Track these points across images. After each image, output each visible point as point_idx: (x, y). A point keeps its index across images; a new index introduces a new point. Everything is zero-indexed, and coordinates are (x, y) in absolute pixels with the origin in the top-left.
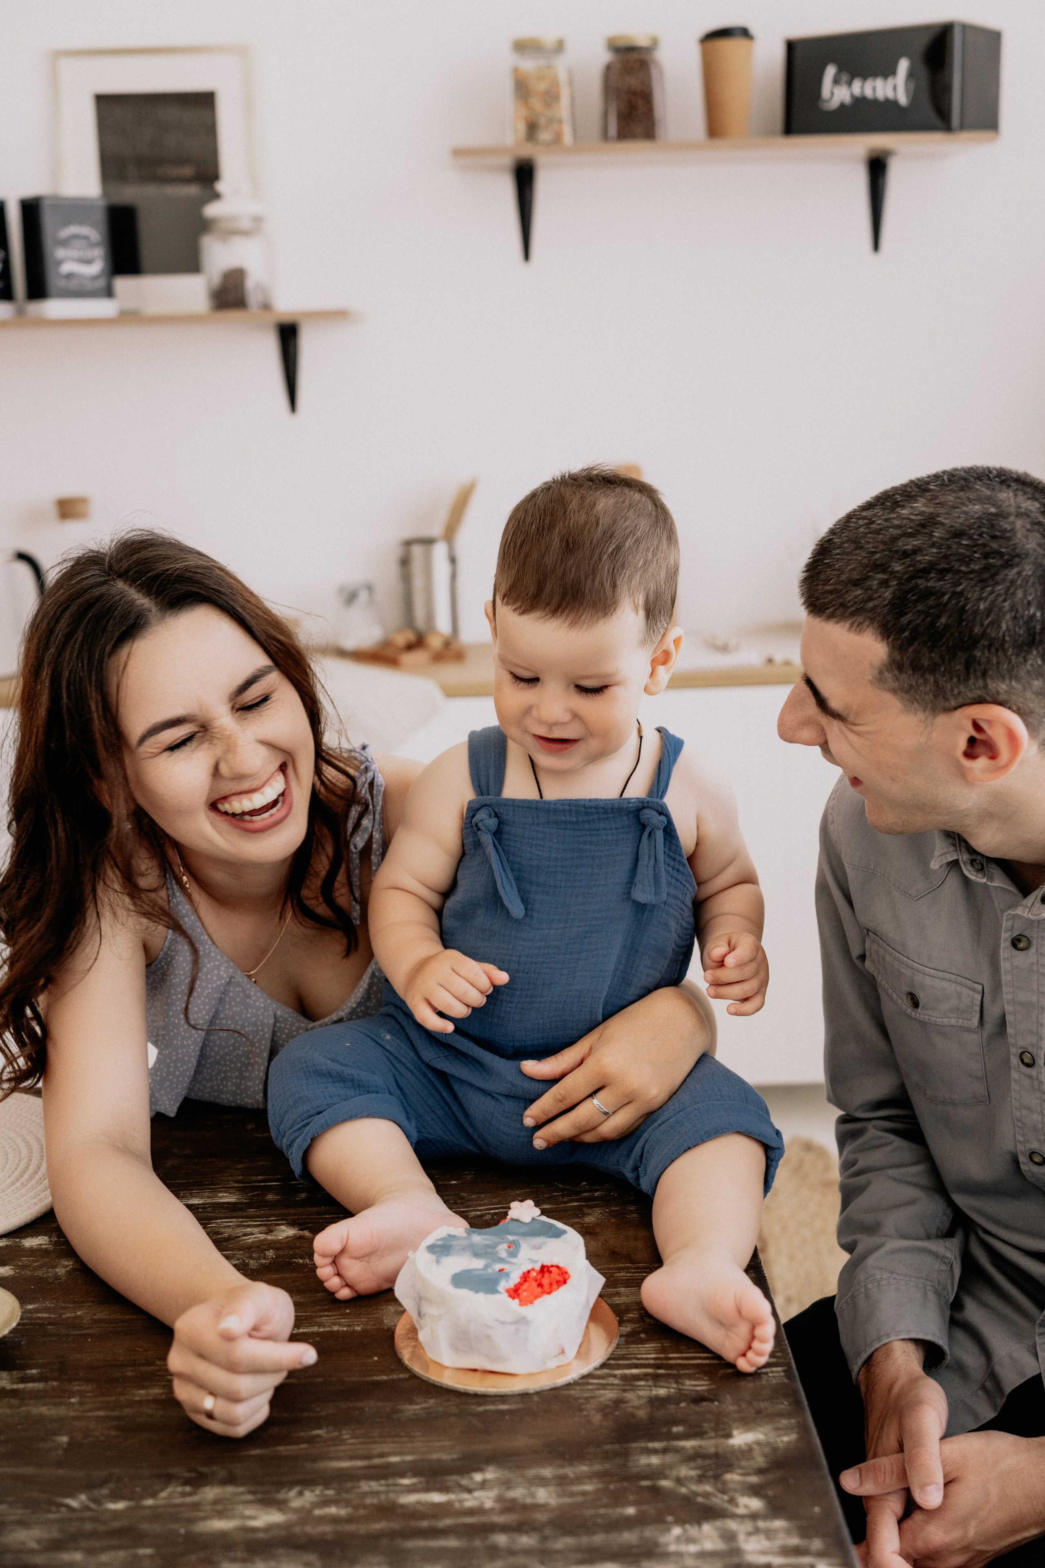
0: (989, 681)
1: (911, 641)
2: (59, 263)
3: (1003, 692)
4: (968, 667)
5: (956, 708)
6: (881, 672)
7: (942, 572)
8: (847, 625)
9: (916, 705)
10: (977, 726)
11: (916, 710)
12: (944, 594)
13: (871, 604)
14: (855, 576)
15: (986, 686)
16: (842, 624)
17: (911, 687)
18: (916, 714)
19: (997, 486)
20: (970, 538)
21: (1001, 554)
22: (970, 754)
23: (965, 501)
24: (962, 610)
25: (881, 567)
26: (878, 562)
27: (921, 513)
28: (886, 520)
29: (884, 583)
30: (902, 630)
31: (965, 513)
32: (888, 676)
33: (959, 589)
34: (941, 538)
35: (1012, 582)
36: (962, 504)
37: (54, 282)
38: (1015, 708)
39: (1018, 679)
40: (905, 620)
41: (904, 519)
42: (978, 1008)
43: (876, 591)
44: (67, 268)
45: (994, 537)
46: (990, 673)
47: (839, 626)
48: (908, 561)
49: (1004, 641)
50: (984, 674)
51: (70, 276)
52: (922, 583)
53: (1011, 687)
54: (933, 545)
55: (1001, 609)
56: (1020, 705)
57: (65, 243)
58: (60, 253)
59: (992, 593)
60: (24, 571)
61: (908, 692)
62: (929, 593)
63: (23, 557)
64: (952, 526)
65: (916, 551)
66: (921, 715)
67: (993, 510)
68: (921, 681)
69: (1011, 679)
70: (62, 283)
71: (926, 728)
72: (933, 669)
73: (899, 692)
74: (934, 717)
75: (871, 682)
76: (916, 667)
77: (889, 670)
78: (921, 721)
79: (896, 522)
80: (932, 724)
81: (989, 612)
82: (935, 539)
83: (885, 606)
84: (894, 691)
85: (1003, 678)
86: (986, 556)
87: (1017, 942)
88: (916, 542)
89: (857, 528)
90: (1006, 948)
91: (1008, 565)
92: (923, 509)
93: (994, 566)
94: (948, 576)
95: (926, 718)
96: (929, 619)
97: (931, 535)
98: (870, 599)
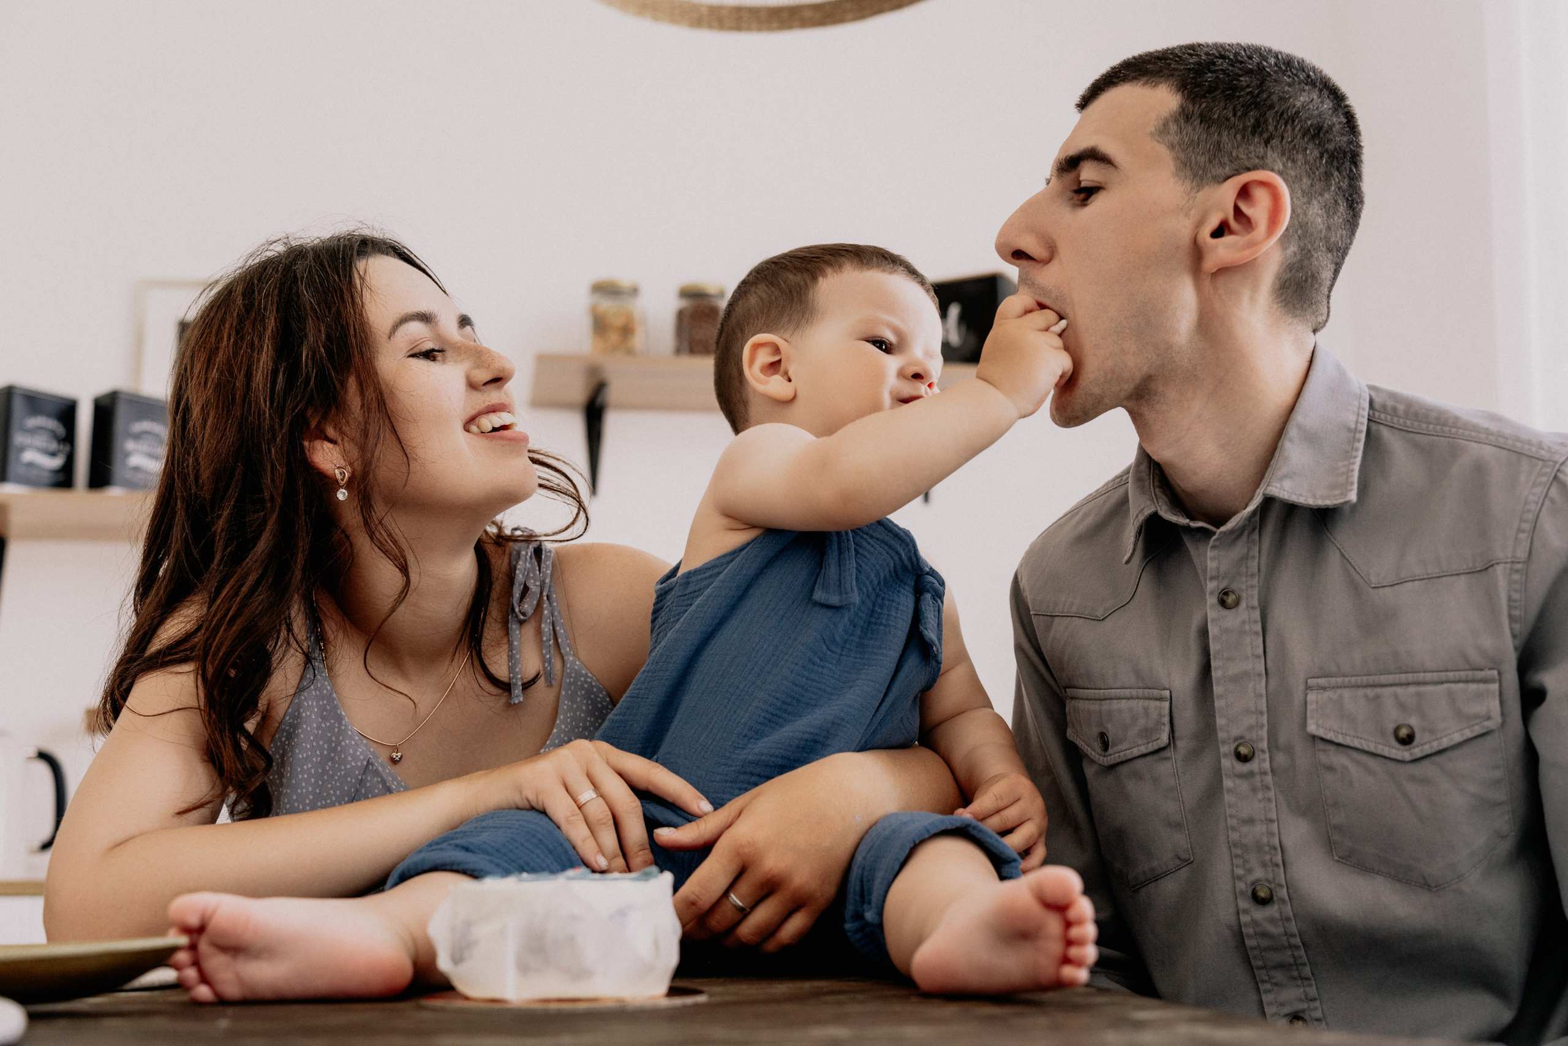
2: (127, 455)
32: (1173, 127)
37: (119, 470)
42: (1166, 719)
44: (135, 460)
51: (136, 469)
57: (137, 437)
58: (130, 445)
60: (44, 771)
63: (44, 756)
69: (1289, 158)
70: (128, 475)
77: (1176, 120)
87: (1225, 598)
90: (1212, 606)
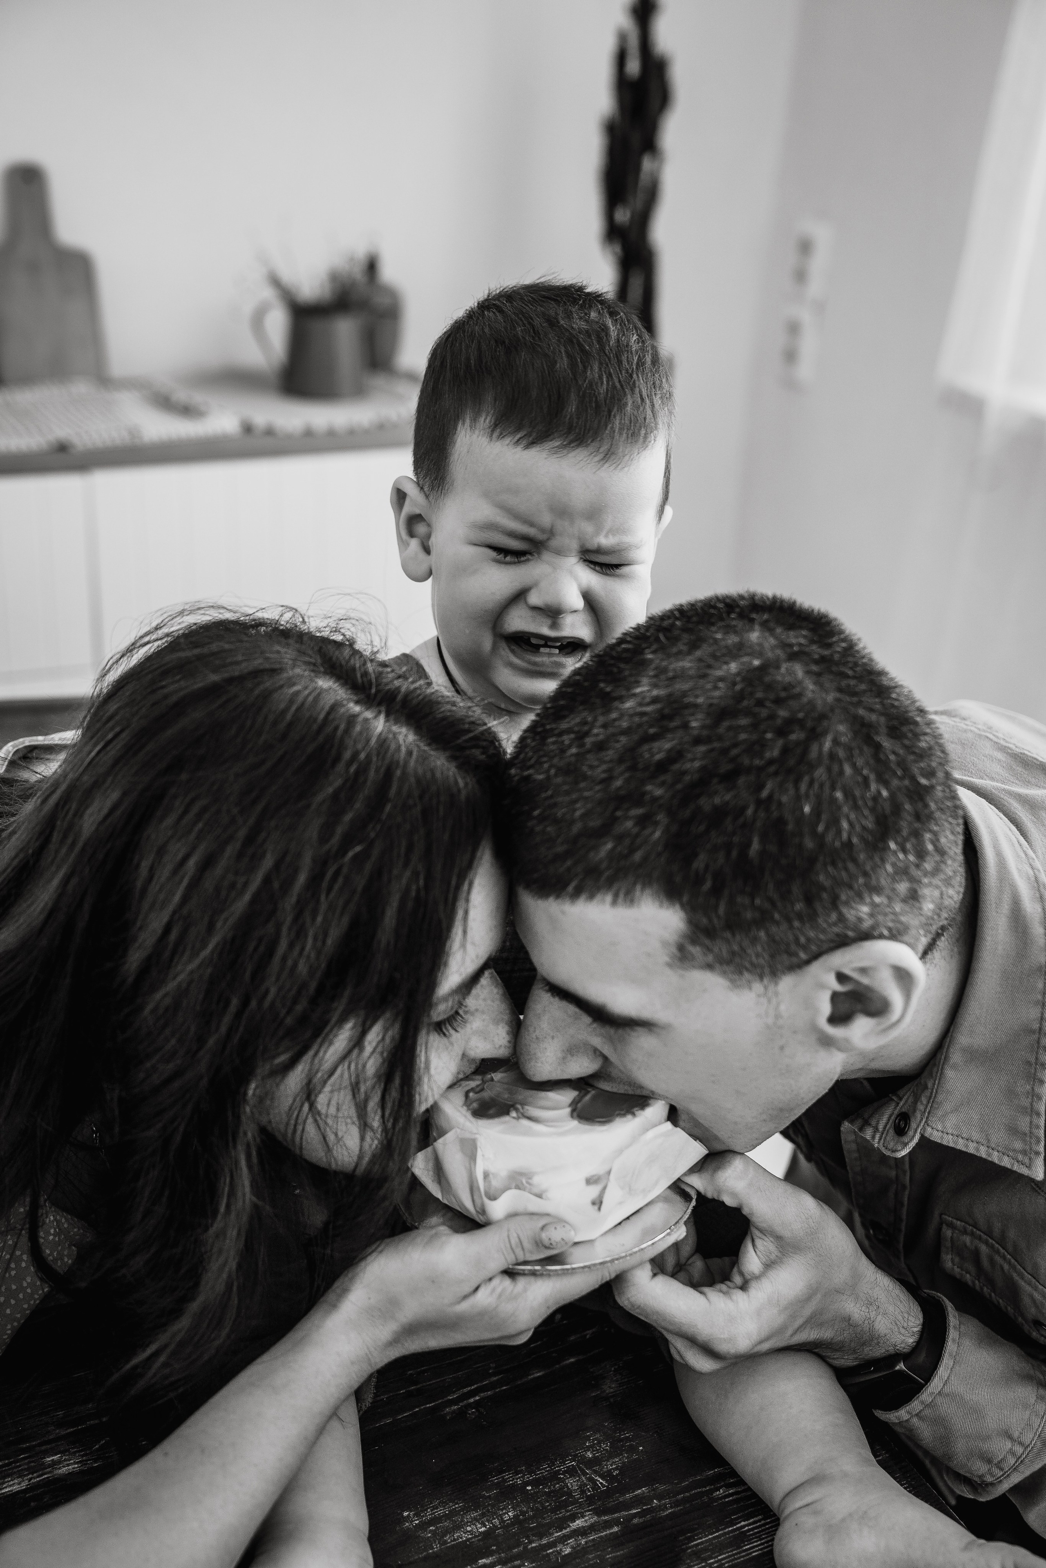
0: (845, 910)
1: (716, 891)
3: (865, 917)
4: (809, 900)
5: (808, 962)
6: (681, 948)
7: (729, 778)
8: (609, 898)
9: (747, 975)
10: (841, 978)
11: (749, 982)
12: (744, 809)
13: (638, 856)
14: (595, 823)
15: (842, 919)
16: (599, 897)
17: (733, 953)
18: (750, 989)
19: (739, 624)
20: (748, 713)
21: (801, 723)
22: (839, 1018)
23: (711, 661)
24: (781, 822)
25: (633, 797)
26: (623, 792)
27: (655, 700)
28: (605, 726)
29: (644, 821)
30: (698, 881)
31: (721, 679)
32: (696, 950)
33: (765, 794)
34: (703, 727)
35: (832, 756)
36: (709, 667)
38: (886, 933)
39: (877, 890)
40: (699, 864)
41: (631, 716)
43: (637, 835)
45: (778, 701)
46: (843, 897)
47: (595, 901)
48: (668, 777)
49: (849, 845)
50: (835, 903)
52: (706, 804)
53: (874, 905)
54: (697, 741)
55: (833, 800)
56: (891, 924)
59: (811, 783)
61: (729, 962)
62: (719, 814)
64: (711, 705)
65: (676, 756)
66: (758, 987)
67: (756, 663)
68: (746, 943)
71: (769, 1001)
72: (763, 919)
73: (718, 965)
74: (776, 984)
75: (670, 965)
76: (734, 924)
77: (694, 941)
78: (759, 996)
79: (625, 724)
80: (776, 994)
81: (817, 812)
82: (695, 732)
83: (659, 855)
84: (709, 967)
85: (860, 896)
86: (781, 732)
88: (666, 745)
89: (563, 751)
91: (815, 735)
92: (655, 692)
93: (798, 743)
94: (742, 781)
95: (766, 988)
96: (734, 853)
97: (685, 726)
98: (632, 851)
